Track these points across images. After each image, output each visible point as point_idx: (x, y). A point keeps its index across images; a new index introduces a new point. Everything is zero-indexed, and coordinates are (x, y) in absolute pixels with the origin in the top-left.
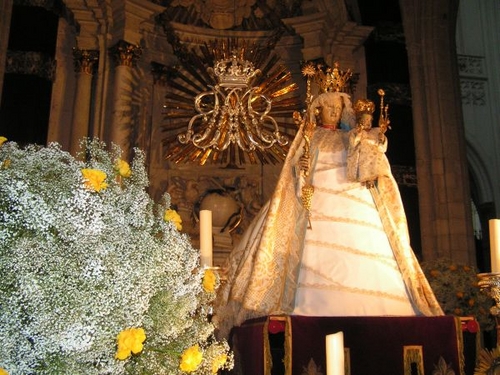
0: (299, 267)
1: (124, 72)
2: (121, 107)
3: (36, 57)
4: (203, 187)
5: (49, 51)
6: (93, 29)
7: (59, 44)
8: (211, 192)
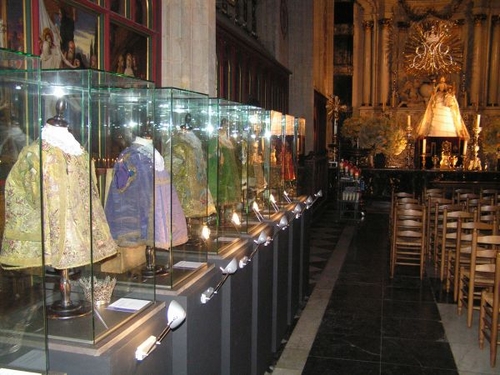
0: (431, 126)
1: (385, 32)
2: (385, 49)
3: (346, 26)
4: (421, 81)
5: (350, 21)
6: (370, 10)
7: (354, 16)
8: (424, 83)
